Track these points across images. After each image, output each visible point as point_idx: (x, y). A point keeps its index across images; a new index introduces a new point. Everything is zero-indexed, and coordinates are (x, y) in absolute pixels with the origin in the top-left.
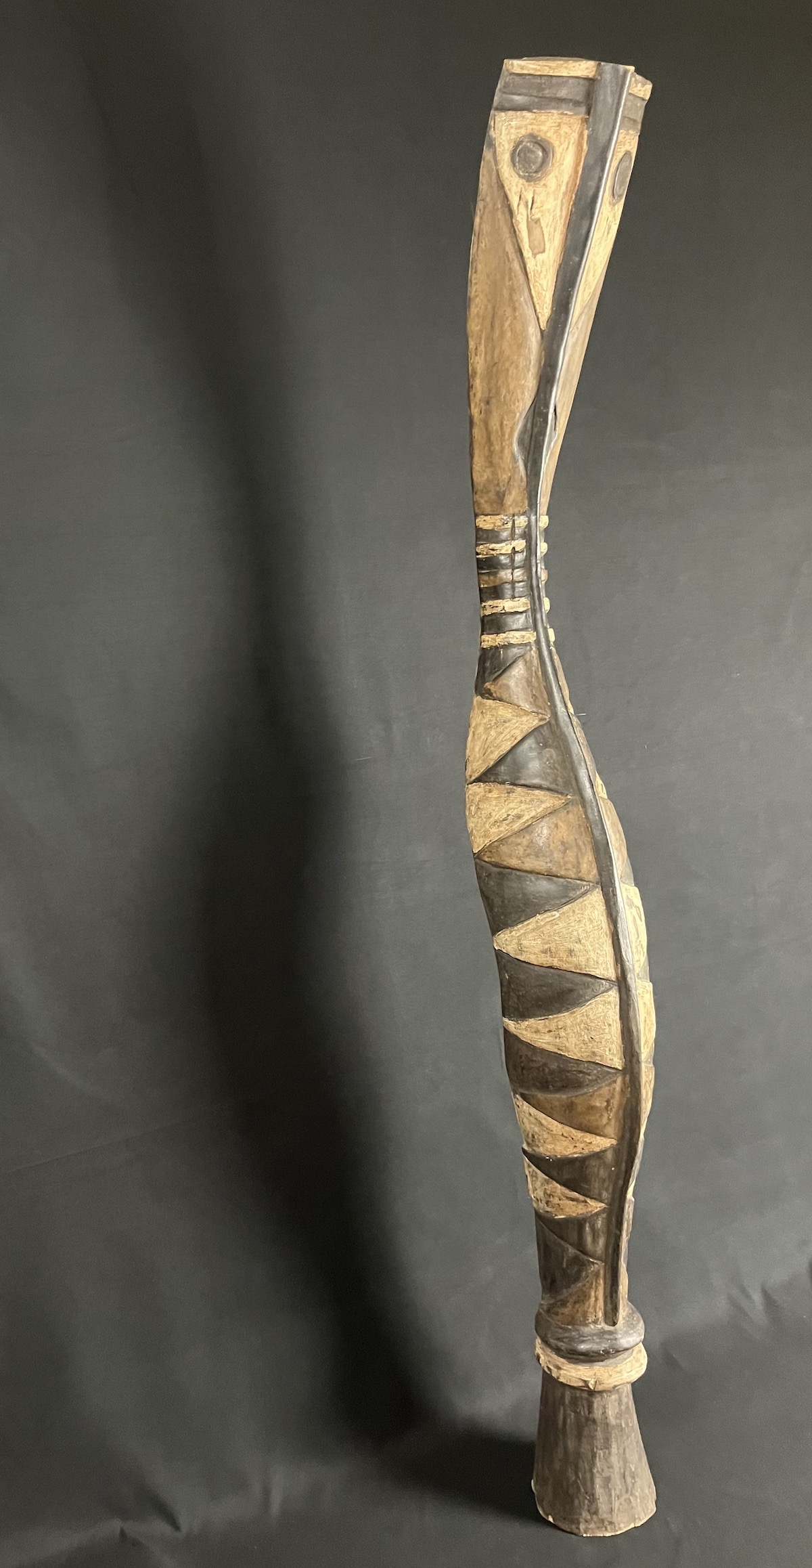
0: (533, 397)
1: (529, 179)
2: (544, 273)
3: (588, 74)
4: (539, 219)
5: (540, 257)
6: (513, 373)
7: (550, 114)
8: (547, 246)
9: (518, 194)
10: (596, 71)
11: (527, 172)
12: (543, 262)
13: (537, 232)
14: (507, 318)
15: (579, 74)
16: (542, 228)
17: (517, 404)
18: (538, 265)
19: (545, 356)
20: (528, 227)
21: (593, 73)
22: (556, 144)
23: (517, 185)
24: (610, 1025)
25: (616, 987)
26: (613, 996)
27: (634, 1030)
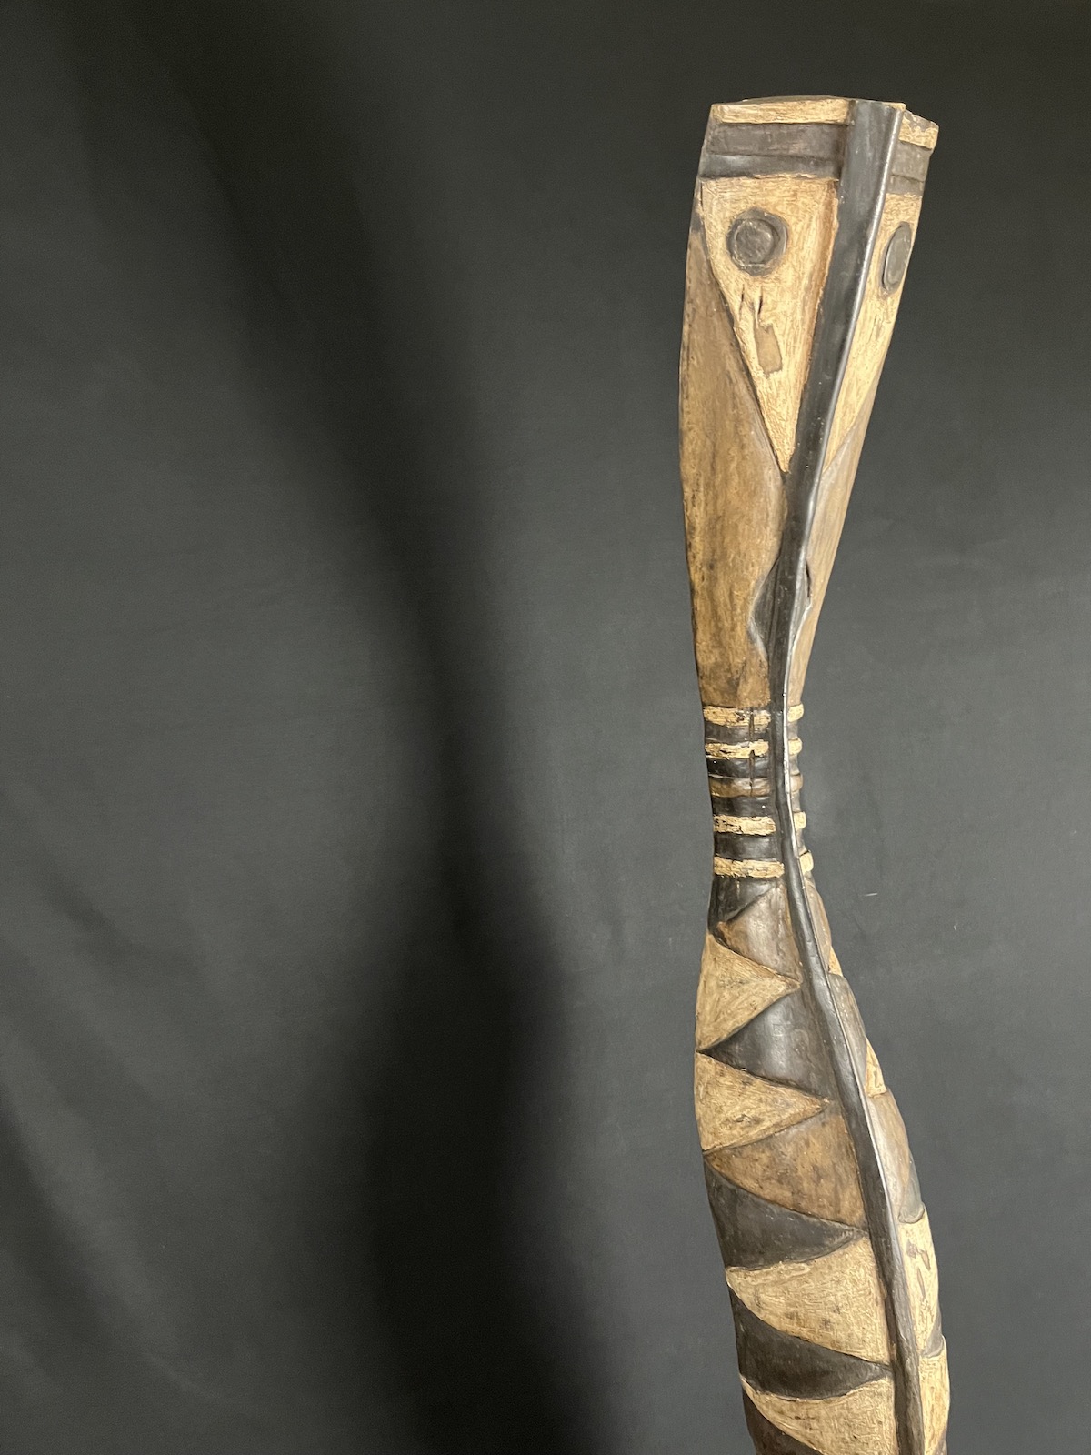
0: (774, 560)
1: (754, 272)
2: (782, 397)
3: (835, 118)
4: (771, 326)
5: (775, 376)
6: (744, 530)
7: (781, 179)
8: (785, 360)
9: (740, 293)
10: (848, 113)
11: (751, 263)
12: (780, 382)
13: (769, 342)
14: (733, 457)
15: (822, 118)
16: (776, 338)
17: (751, 569)
18: (774, 387)
19: (789, 506)
20: (755, 337)
21: (844, 116)
22: (791, 220)
23: (737, 281)
24: (880, 1423)
25: (890, 1374)
26: (886, 1385)
27: (915, 1432)
